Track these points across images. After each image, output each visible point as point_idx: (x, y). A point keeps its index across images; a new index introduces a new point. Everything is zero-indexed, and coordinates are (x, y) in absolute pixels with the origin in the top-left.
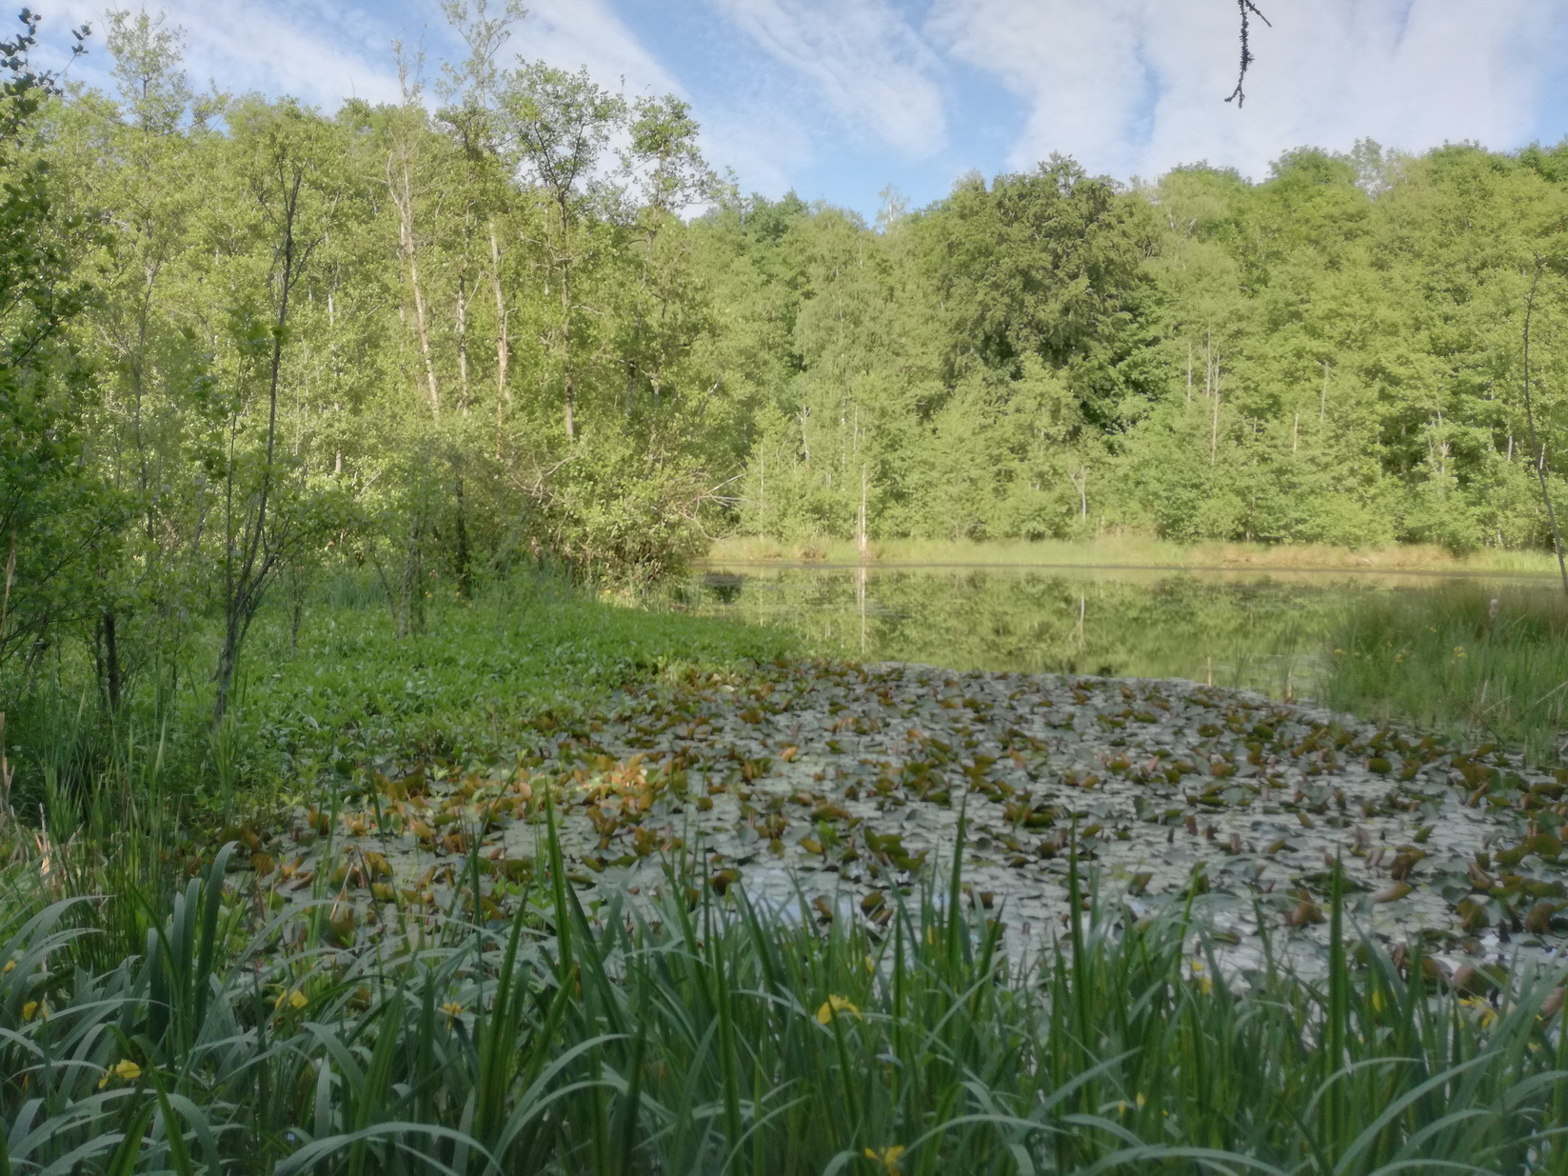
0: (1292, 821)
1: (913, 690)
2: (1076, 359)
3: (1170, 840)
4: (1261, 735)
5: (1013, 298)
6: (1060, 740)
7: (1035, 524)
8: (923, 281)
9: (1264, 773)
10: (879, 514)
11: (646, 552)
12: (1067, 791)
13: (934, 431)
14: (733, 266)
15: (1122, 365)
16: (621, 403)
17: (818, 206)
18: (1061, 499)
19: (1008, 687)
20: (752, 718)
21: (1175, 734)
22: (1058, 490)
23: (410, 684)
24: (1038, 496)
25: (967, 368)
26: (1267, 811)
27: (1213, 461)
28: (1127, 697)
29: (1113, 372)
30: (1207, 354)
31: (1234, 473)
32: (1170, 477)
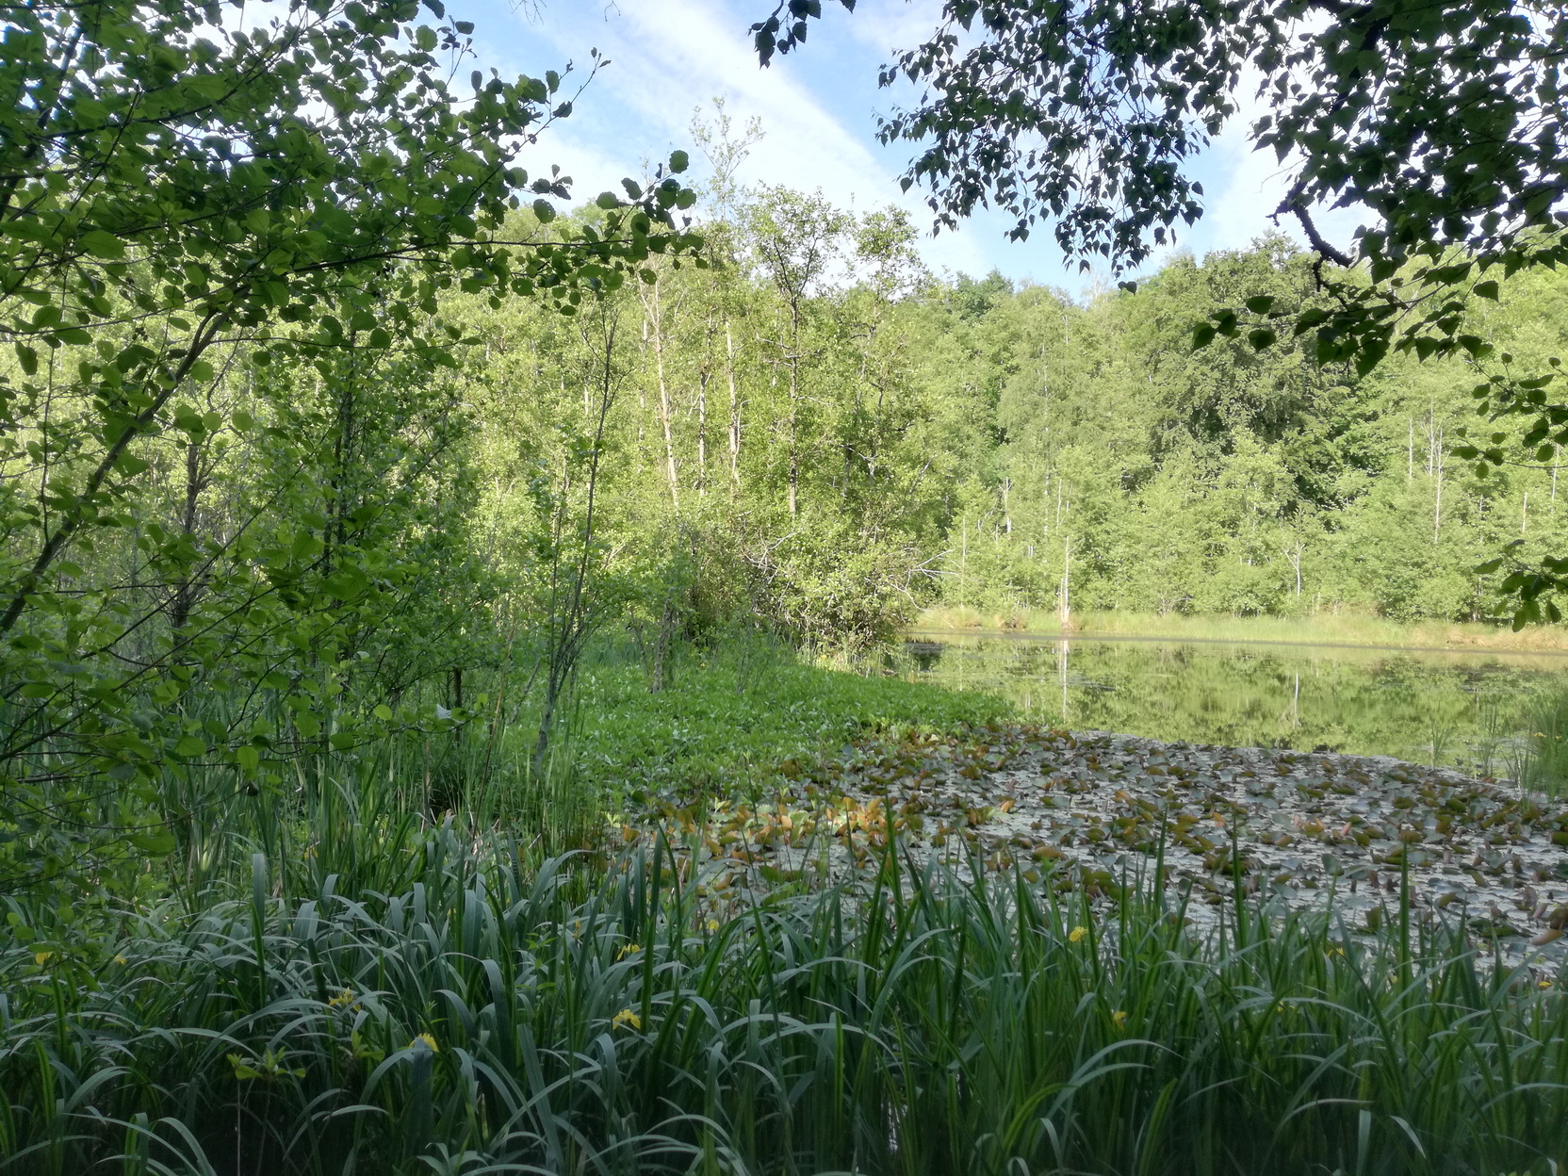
0: (1469, 881)
1: (1120, 757)
2: (1291, 433)
3: (1353, 890)
4: (1453, 808)
5: (1224, 373)
6: (1259, 806)
7: (1246, 600)
8: (1130, 355)
9: (1450, 841)
10: (1082, 587)
11: (859, 620)
12: (1263, 848)
13: (1141, 504)
14: (939, 343)
15: (1339, 440)
16: (839, 483)
17: (1024, 283)
18: (1274, 575)
19: (1212, 757)
20: (971, 775)
21: (1371, 804)
22: (1271, 566)
23: (674, 732)
24: (1250, 571)
25: (1175, 442)
26: (1446, 872)
27: (1436, 539)
28: (1328, 771)
29: (1330, 446)
30: (1428, 430)
31: (1459, 553)
32: (1389, 554)
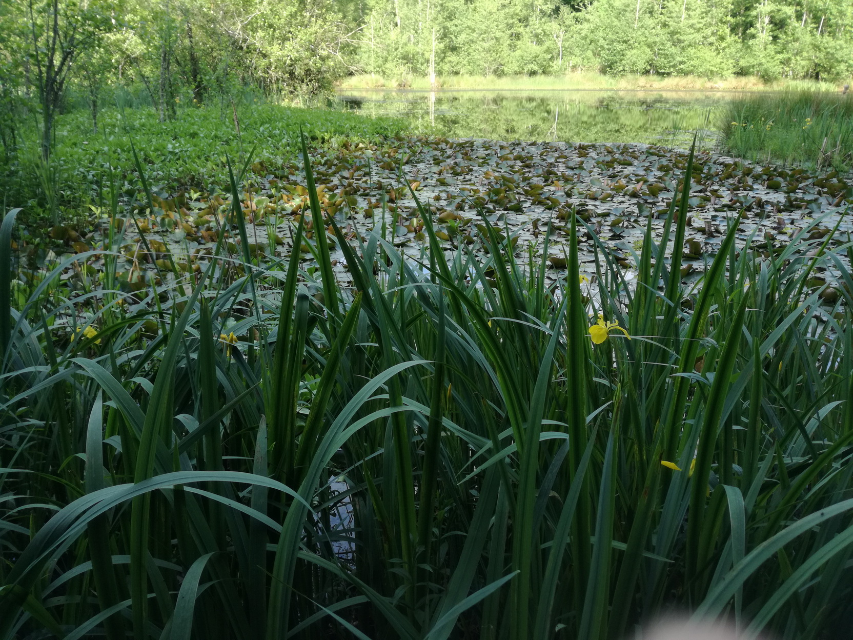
0: (734, 215)
6: (578, 175)
7: (532, 66)
9: (707, 190)
10: (442, 61)
11: (308, 76)
12: (591, 202)
13: (475, 8)
18: (548, 51)
19: (537, 149)
20: (388, 167)
21: (645, 170)
23: (170, 146)
24: (535, 49)
27: (636, 27)
31: (647, 34)
32: (611, 36)
